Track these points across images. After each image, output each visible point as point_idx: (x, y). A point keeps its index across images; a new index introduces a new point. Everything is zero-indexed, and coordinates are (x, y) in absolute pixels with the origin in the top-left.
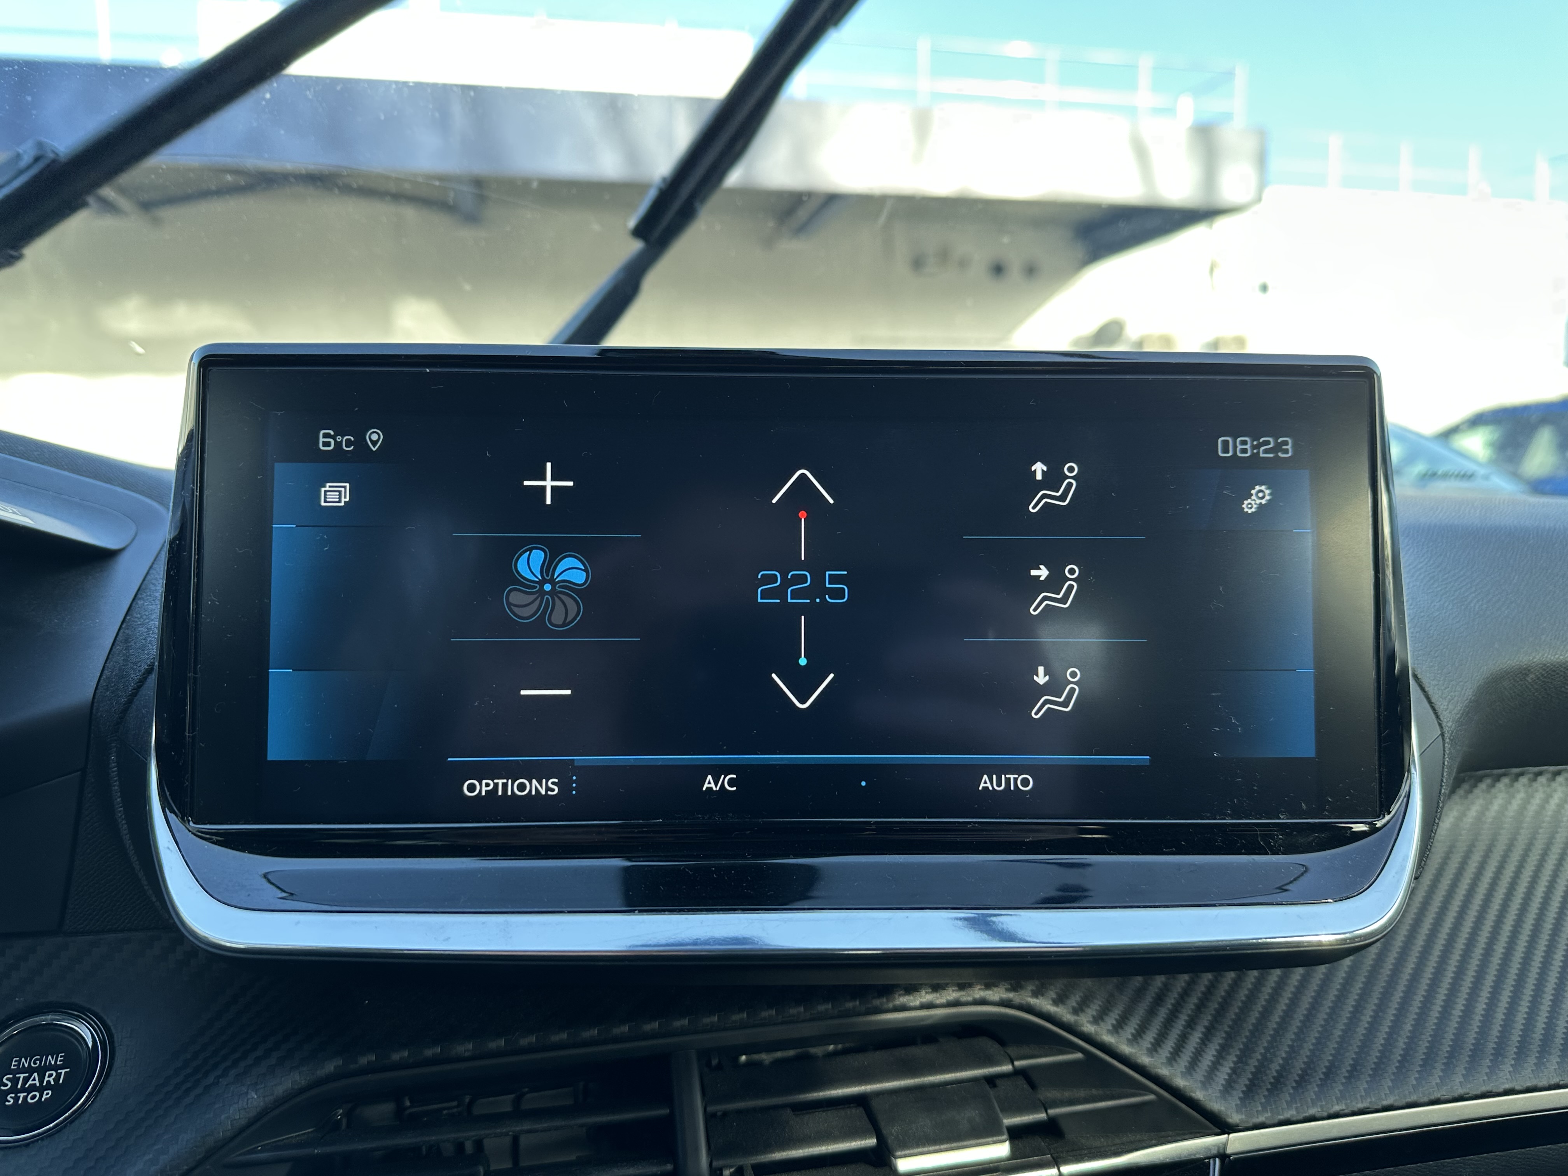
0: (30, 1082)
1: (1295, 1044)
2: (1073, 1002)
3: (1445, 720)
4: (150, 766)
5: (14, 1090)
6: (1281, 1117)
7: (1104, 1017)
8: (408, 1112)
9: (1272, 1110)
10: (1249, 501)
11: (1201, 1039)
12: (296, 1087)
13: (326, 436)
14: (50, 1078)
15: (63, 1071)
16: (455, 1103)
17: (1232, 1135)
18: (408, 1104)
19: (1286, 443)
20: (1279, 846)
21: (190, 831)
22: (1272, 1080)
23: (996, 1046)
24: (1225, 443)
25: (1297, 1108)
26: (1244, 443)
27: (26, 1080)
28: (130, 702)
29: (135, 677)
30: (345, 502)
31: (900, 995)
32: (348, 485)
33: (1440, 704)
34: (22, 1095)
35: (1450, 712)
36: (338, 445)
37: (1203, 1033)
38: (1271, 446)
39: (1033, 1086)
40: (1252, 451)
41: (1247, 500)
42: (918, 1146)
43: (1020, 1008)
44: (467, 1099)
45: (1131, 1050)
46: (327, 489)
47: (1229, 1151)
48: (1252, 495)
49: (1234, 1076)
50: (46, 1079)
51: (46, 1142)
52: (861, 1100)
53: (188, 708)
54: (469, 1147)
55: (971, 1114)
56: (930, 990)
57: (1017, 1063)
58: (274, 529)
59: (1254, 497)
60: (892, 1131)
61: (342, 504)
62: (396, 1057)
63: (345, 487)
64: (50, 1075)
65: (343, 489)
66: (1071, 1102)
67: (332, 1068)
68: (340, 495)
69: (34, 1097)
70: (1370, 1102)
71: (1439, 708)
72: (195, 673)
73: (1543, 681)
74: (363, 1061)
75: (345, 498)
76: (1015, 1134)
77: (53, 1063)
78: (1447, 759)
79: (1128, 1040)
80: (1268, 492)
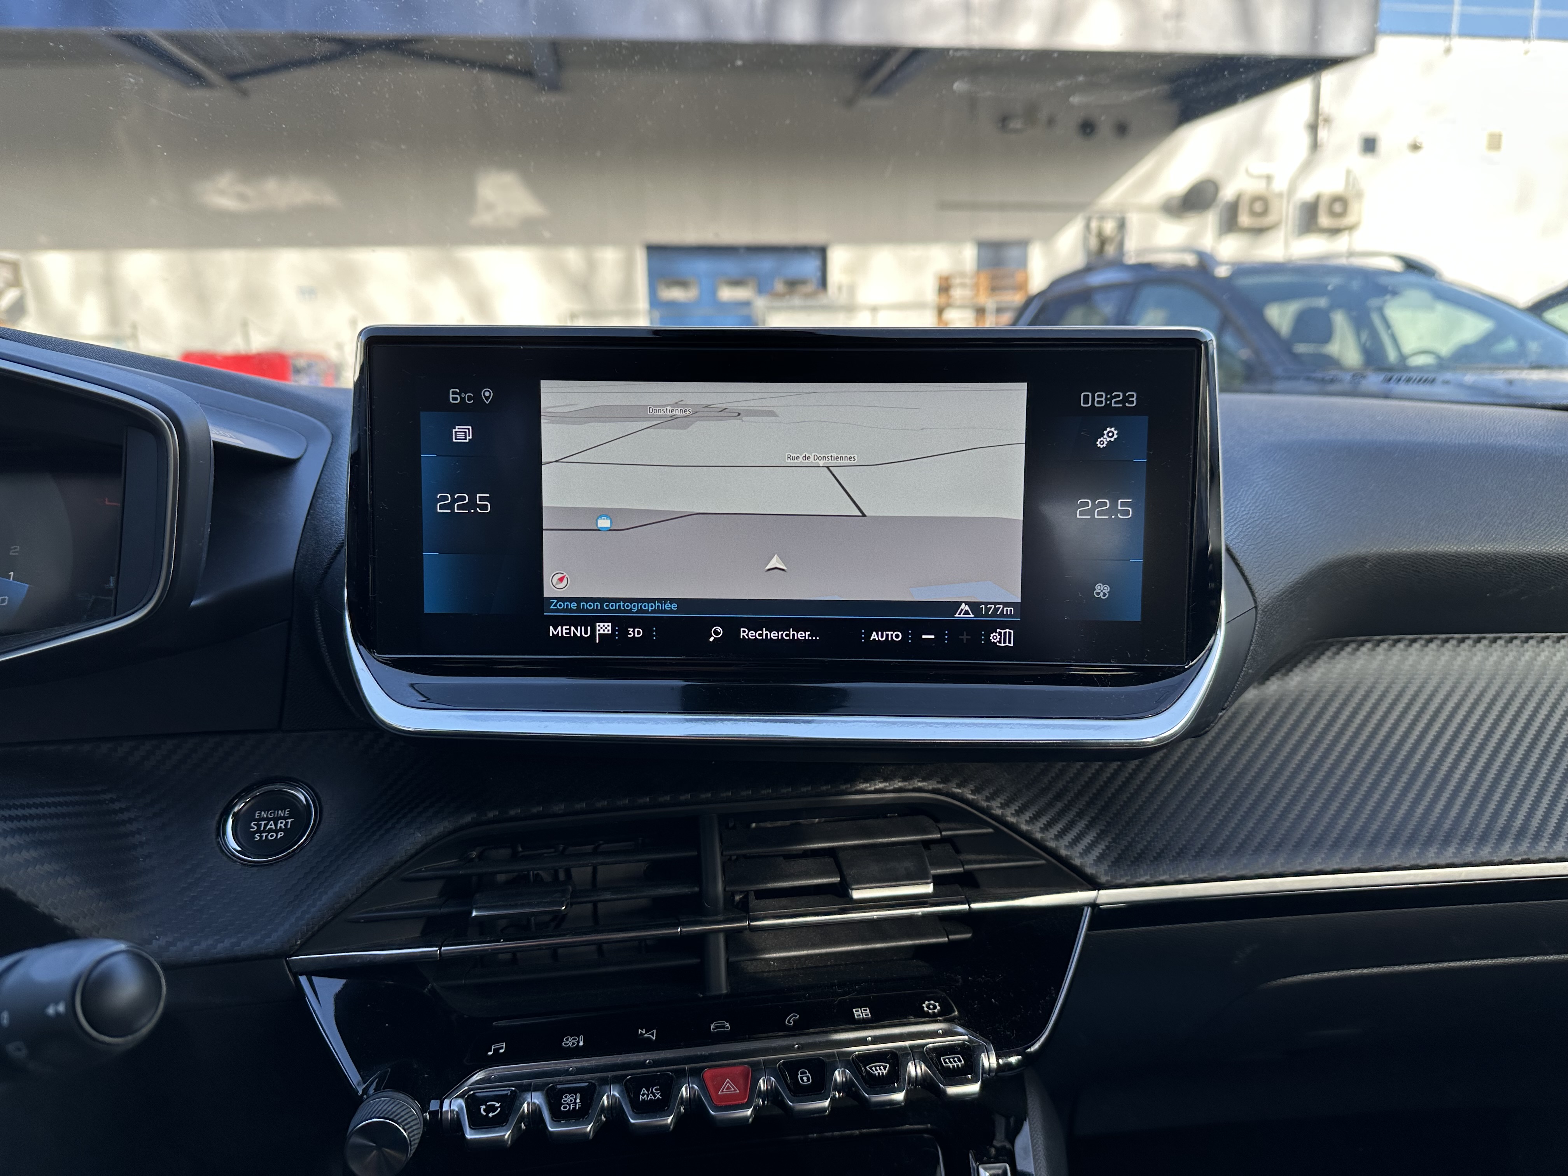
0: (269, 827)
1: (1159, 832)
2: (987, 793)
3: (1261, 597)
4: (345, 616)
5: (258, 831)
6: (1138, 880)
7: (1010, 804)
8: (521, 854)
9: (1131, 875)
10: (1102, 439)
11: (1086, 825)
12: (446, 830)
13: (454, 393)
14: (281, 824)
15: (290, 821)
16: (553, 850)
17: (1102, 892)
18: (520, 849)
19: (1132, 396)
21: (375, 659)
22: (1136, 855)
23: (931, 821)
24: (1086, 397)
25: (1151, 874)
26: (1101, 396)
27: (266, 825)
28: (326, 572)
29: (327, 556)
30: (469, 439)
31: (860, 783)
32: (470, 428)
34: (264, 835)
35: (1268, 593)
36: (462, 399)
37: (1089, 821)
38: (1121, 398)
39: (958, 851)
40: (1106, 403)
41: (1100, 438)
42: (867, 883)
43: (947, 795)
44: (561, 847)
45: (1028, 828)
46: (457, 430)
47: (1098, 901)
48: (1104, 434)
49: (1107, 851)
50: (279, 825)
51: (284, 863)
52: (831, 852)
53: (370, 578)
54: (562, 876)
55: (908, 864)
56: (882, 780)
57: (944, 833)
58: (422, 460)
59: (1105, 436)
60: (850, 873)
61: (467, 441)
62: (512, 813)
63: (469, 429)
64: (281, 823)
65: (467, 431)
66: (982, 862)
67: (470, 819)
68: (465, 434)
69: (272, 836)
70: (1208, 874)
72: (374, 555)
73: (1380, 568)
74: (491, 815)
75: (469, 436)
76: (938, 881)
77: (282, 815)
79: (1026, 821)
80: (1116, 432)
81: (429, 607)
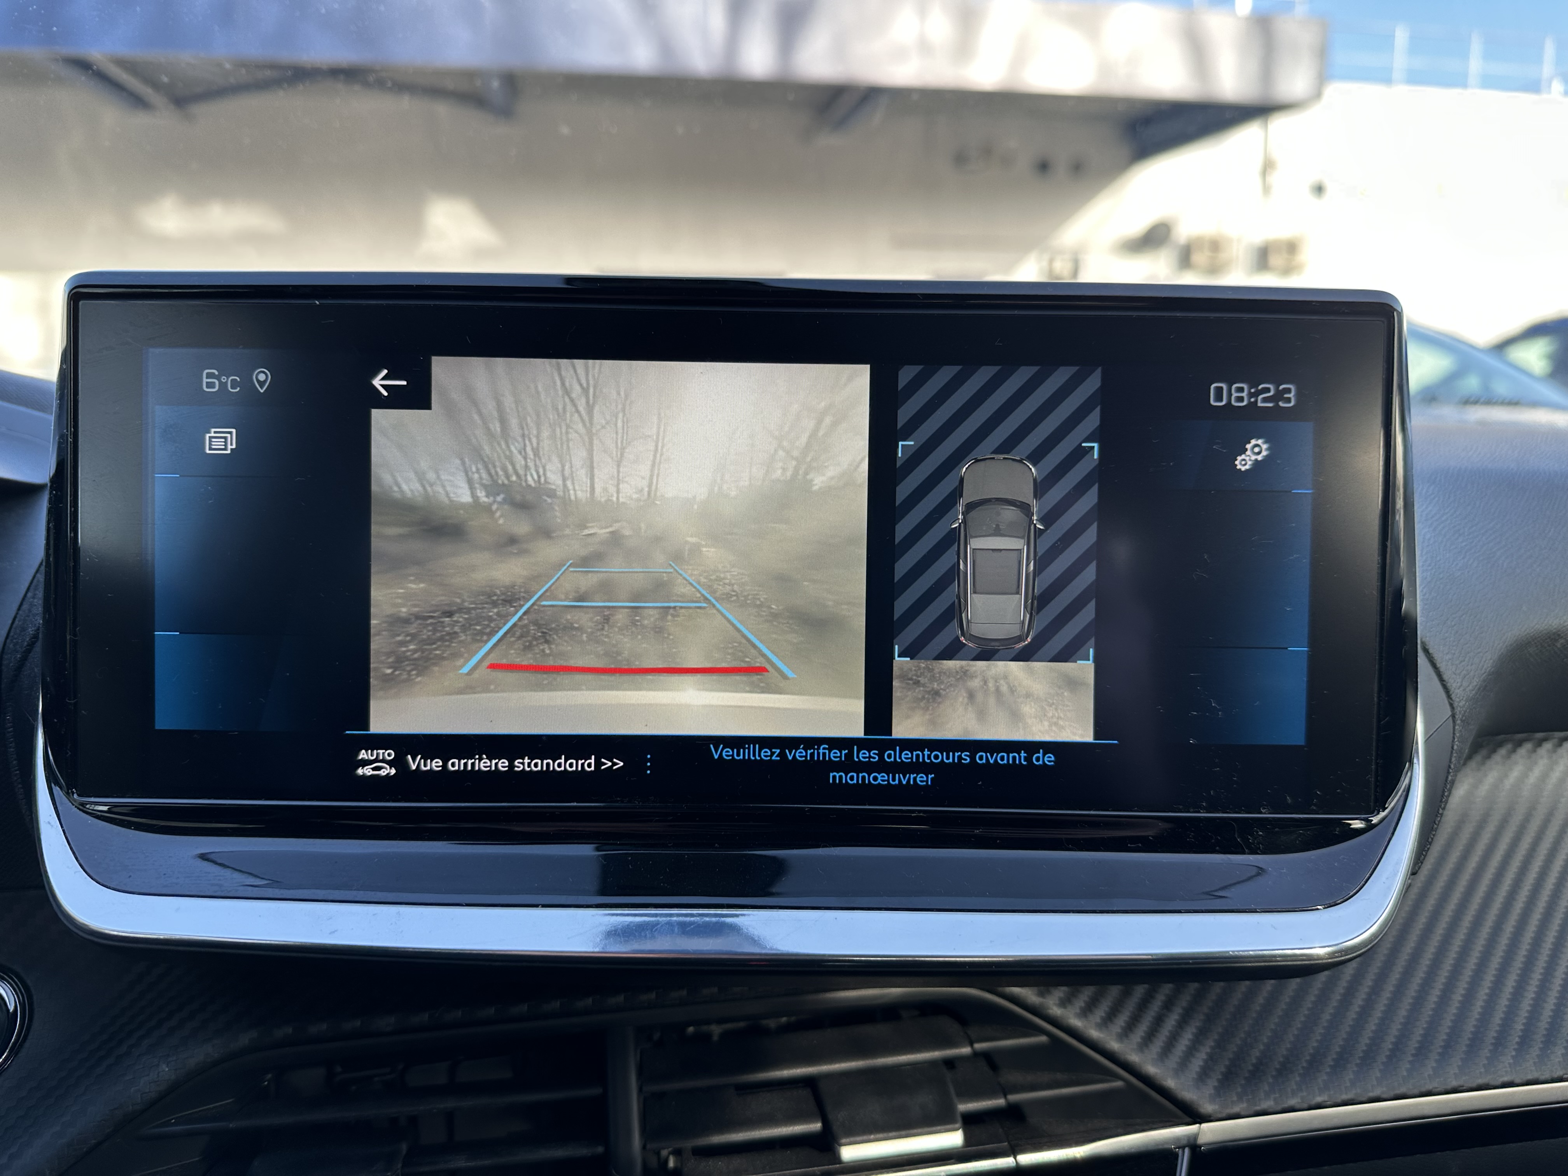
3: (1458, 700)
4: (37, 732)
6: (1258, 1108)
8: (339, 1078)
9: (1248, 1101)
10: (1243, 457)
12: (210, 1059)
13: (209, 376)
16: (388, 1070)
17: (1204, 1125)
18: (339, 1070)
19: (1288, 391)
20: (1259, 843)
21: (73, 804)
22: (1251, 1069)
23: (957, 1027)
24: (1219, 390)
25: (1275, 1099)
26: (1241, 390)
30: (232, 449)
32: (234, 431)
33: (1453, 681)
35: (1464, 690)
36: (223, 385)
38: (1271, 394)
39: (995, 1070)
40: (1249, 400)
41: (1240, 455)
42: (864, 1133)
44: (401, 1066)
45: (1099, 1035)
46: (213, 435)
47: (1200, 1139)
48: (1247, 450)
49: (1210, 1063)
52: (810, 1082)
54: (403, 1119)
55: (924, 1099)
57: (976, 1046)
58: (156, 479)
59: (1248, 453)
60: (838, 1116)
61: (229, 452)
63: (230, 433)
65: (229, 435)
66: (1032, 1088)
68: (226, 442)
70: (1356, 1094)
71: (1452, 686)
72: (75, 635)
74: (279, 1033)
75: (231, 445)
76: (970, 1122)
78: (1457, 743)
79: (1097, 1023)
80: (1265, 446)
81: (164, 720)
